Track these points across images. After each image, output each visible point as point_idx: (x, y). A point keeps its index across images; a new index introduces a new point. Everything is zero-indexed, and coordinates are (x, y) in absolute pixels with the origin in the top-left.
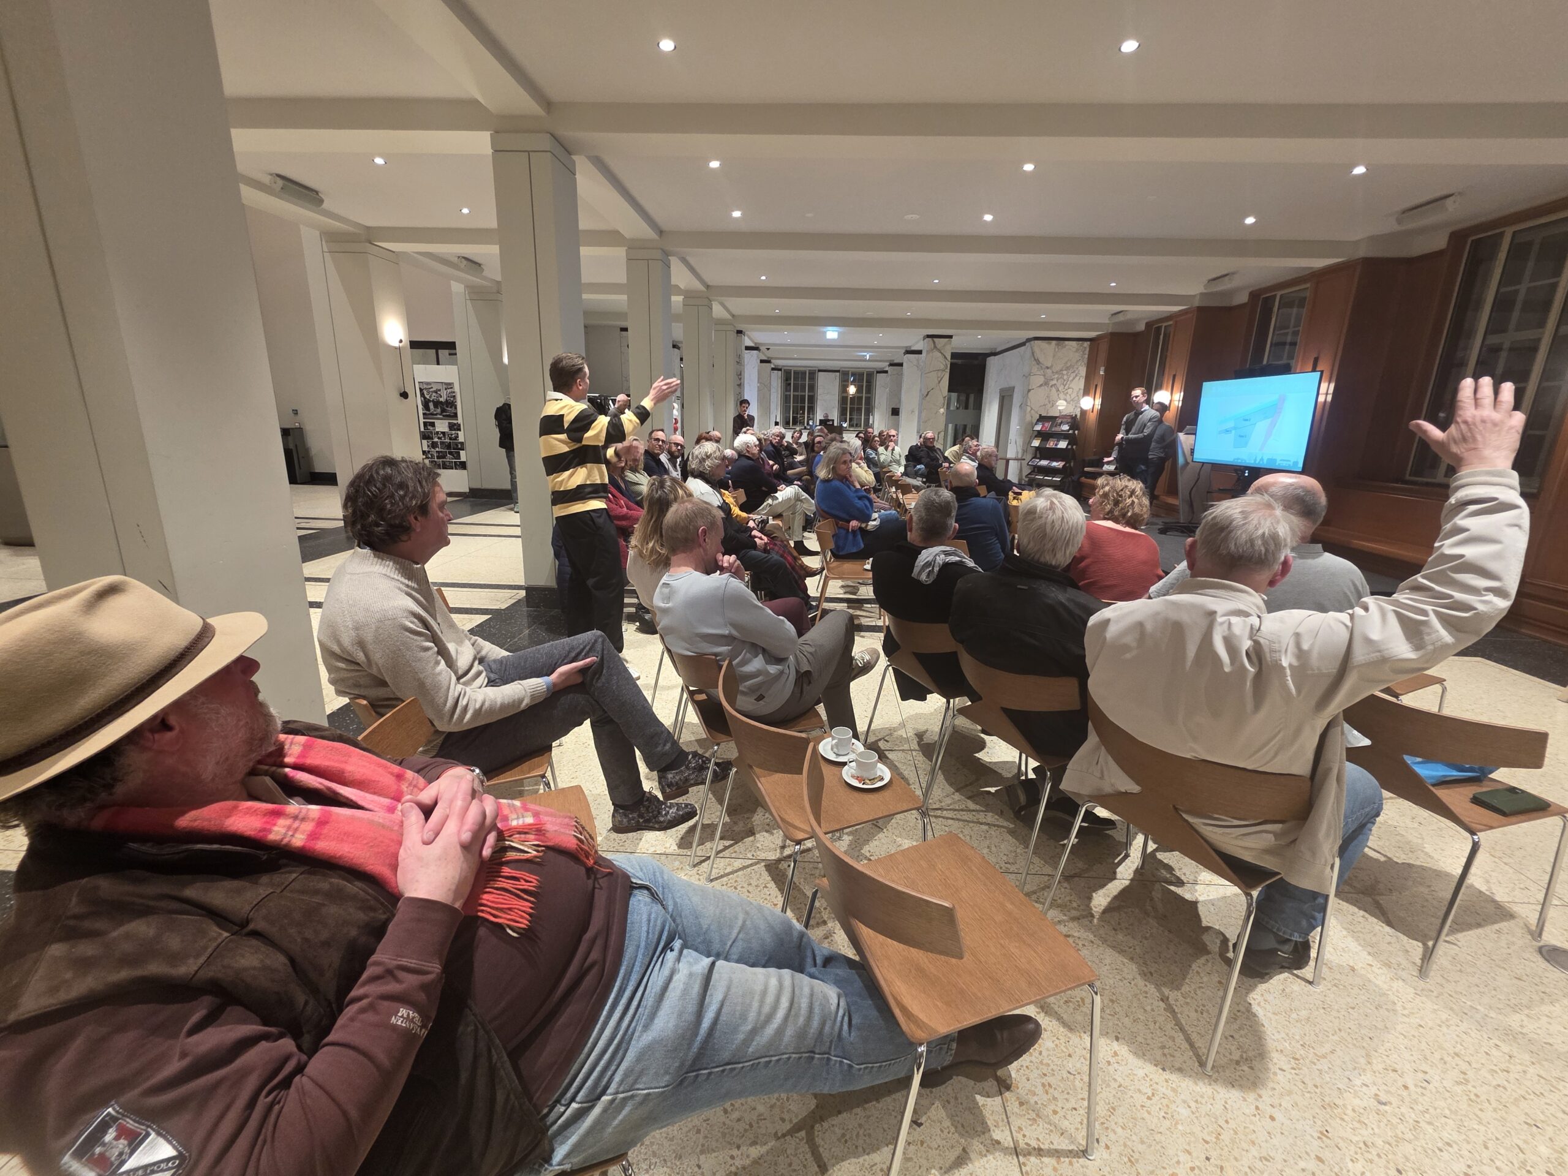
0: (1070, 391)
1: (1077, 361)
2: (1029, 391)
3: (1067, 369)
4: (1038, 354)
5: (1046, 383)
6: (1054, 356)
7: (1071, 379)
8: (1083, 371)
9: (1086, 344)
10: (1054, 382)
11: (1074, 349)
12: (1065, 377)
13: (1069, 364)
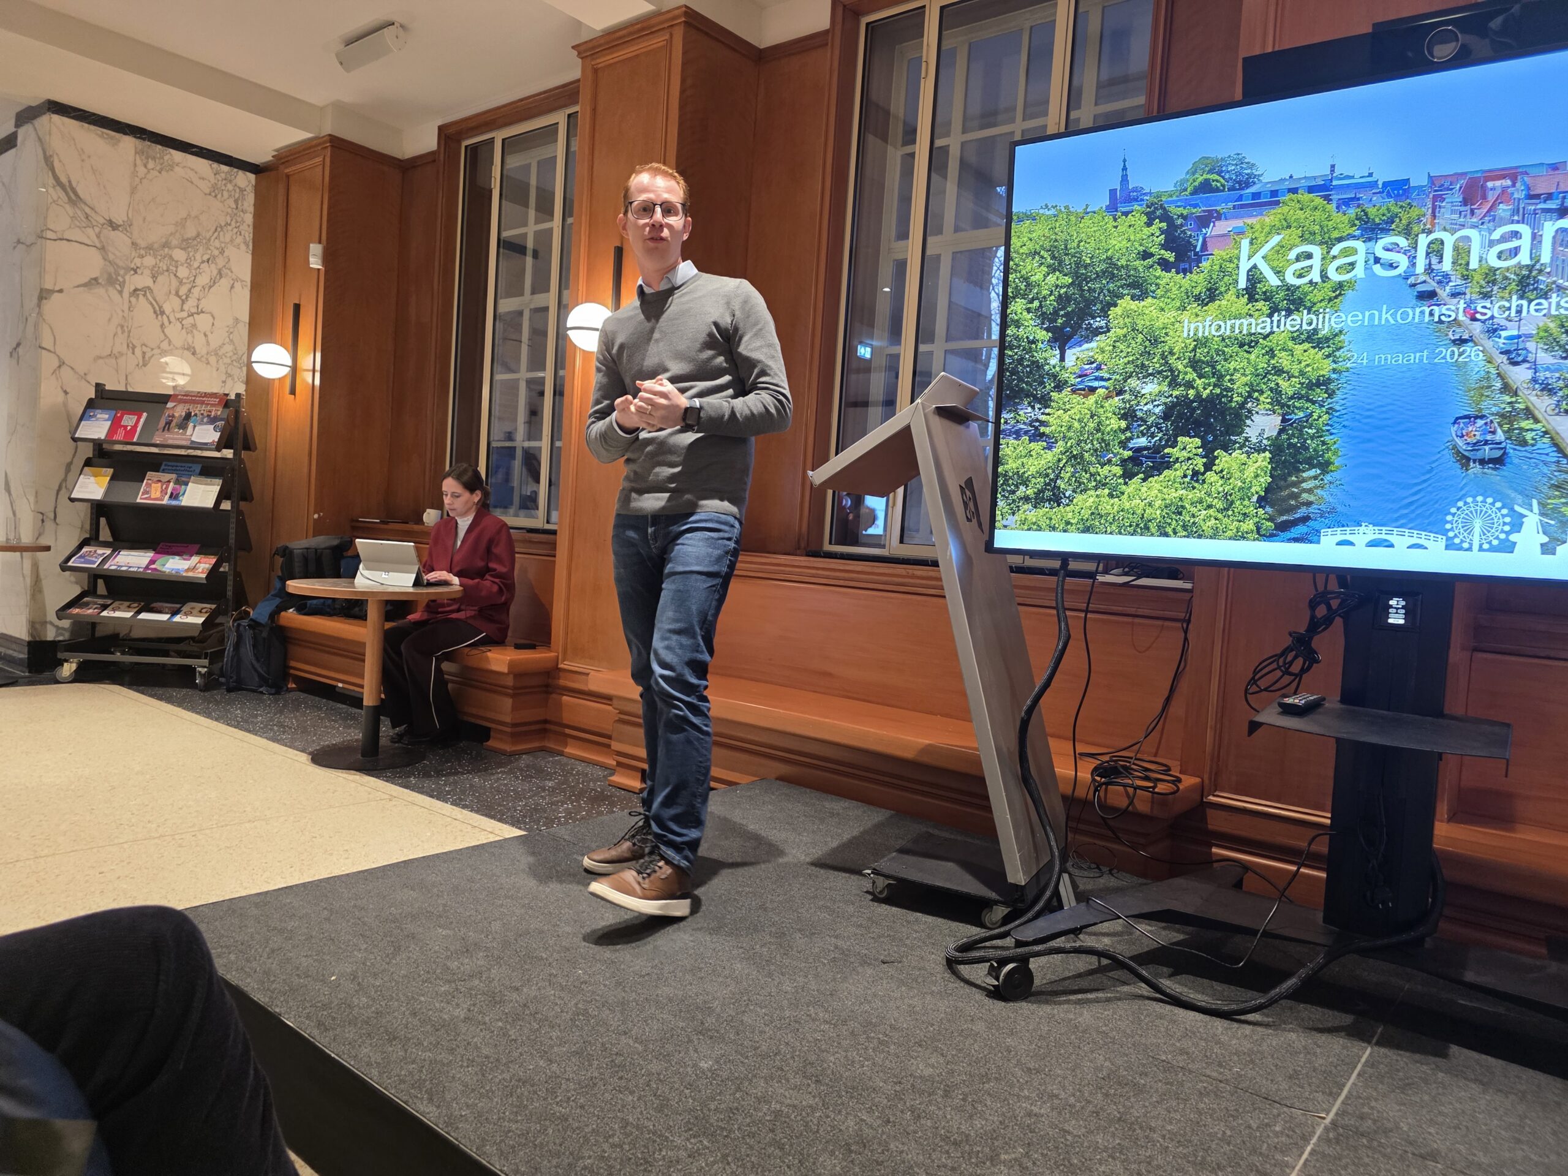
0: (203, 321)
1: (219, 228)
2: (44, 295)
3: (186, 244)
4: (69, 167)
5: (111, 281)
6: (133, 190)
7: (203, 280)
8: (242, 263)
9: (246, 180)
10: (142, 280)
11: (205, 186)
12: (183, 272)
13: (191, 232)
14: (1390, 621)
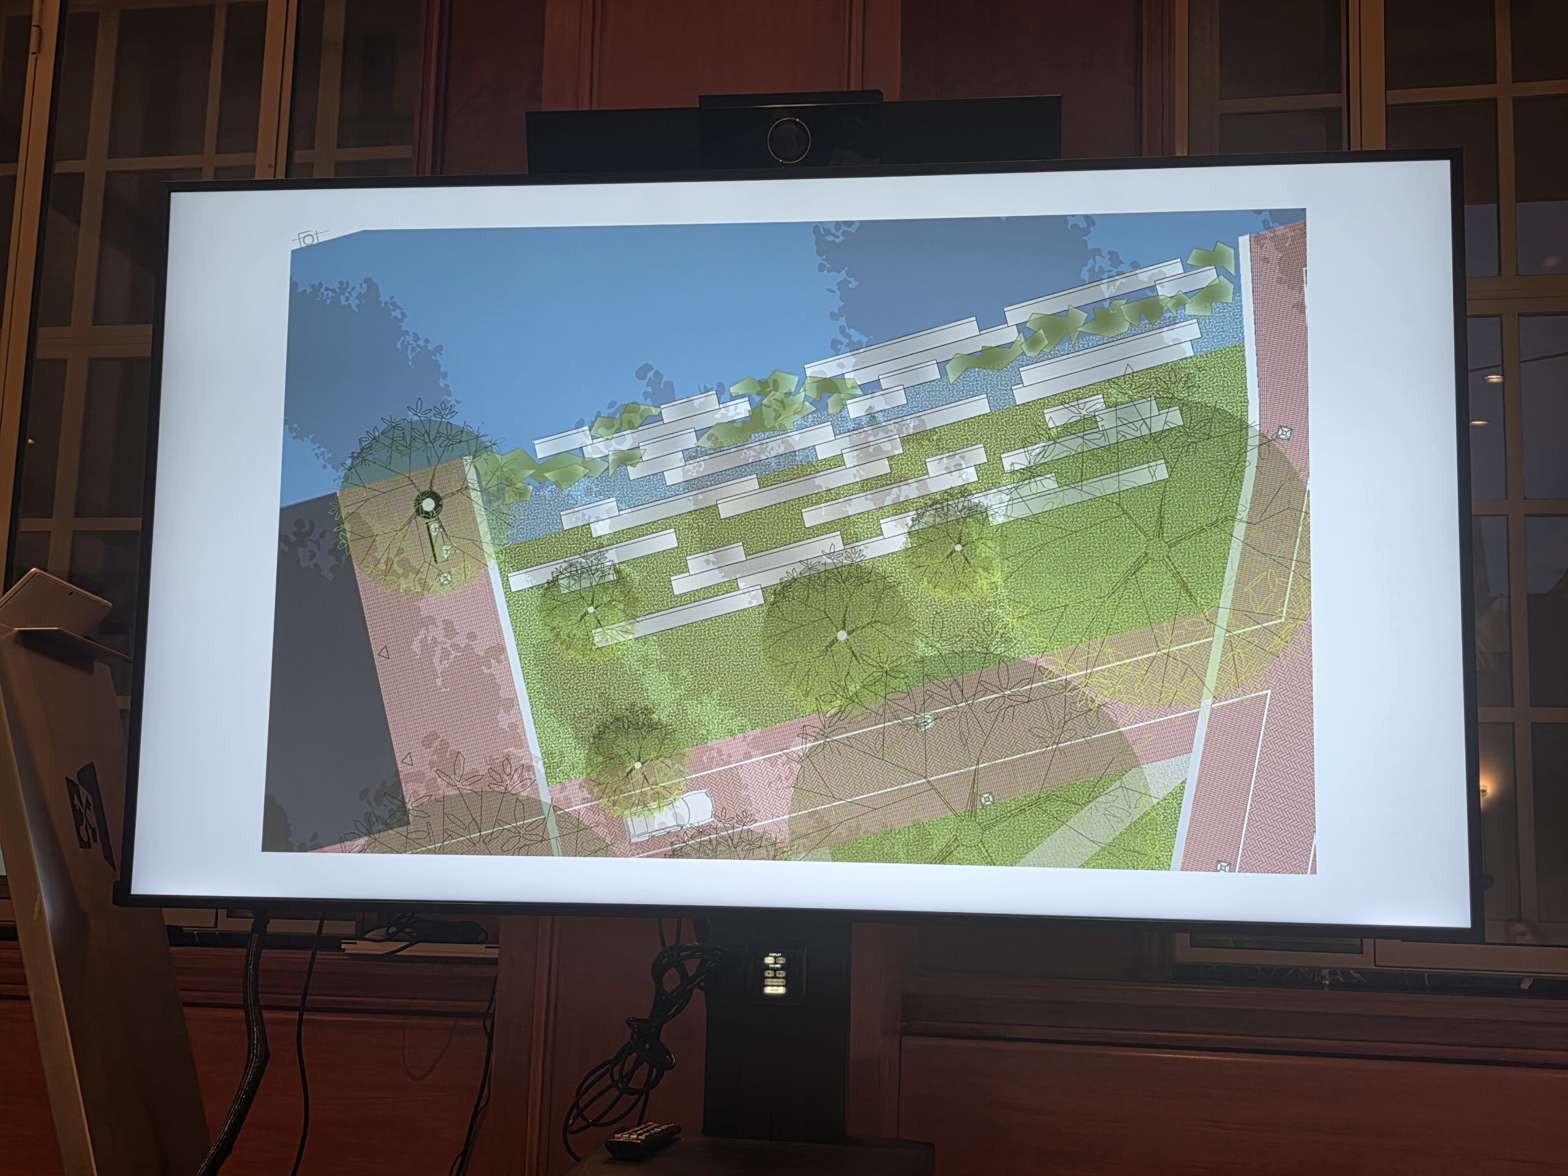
14: (768, 990)
